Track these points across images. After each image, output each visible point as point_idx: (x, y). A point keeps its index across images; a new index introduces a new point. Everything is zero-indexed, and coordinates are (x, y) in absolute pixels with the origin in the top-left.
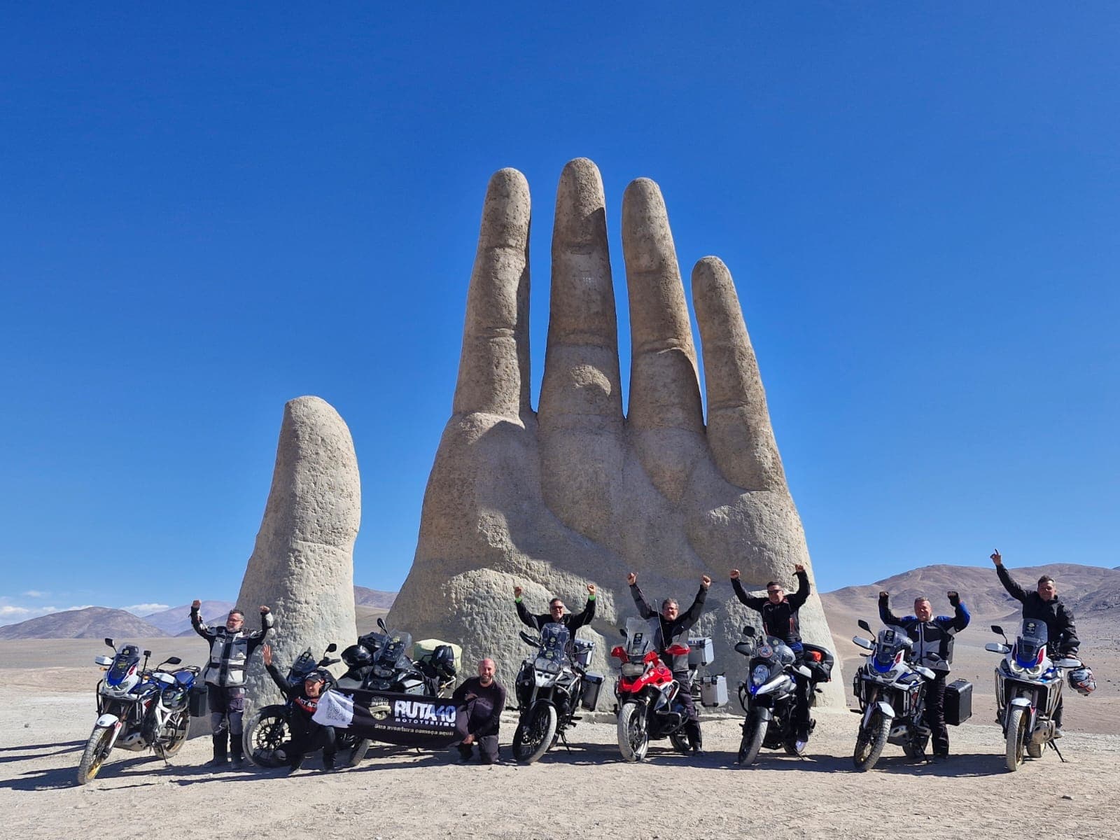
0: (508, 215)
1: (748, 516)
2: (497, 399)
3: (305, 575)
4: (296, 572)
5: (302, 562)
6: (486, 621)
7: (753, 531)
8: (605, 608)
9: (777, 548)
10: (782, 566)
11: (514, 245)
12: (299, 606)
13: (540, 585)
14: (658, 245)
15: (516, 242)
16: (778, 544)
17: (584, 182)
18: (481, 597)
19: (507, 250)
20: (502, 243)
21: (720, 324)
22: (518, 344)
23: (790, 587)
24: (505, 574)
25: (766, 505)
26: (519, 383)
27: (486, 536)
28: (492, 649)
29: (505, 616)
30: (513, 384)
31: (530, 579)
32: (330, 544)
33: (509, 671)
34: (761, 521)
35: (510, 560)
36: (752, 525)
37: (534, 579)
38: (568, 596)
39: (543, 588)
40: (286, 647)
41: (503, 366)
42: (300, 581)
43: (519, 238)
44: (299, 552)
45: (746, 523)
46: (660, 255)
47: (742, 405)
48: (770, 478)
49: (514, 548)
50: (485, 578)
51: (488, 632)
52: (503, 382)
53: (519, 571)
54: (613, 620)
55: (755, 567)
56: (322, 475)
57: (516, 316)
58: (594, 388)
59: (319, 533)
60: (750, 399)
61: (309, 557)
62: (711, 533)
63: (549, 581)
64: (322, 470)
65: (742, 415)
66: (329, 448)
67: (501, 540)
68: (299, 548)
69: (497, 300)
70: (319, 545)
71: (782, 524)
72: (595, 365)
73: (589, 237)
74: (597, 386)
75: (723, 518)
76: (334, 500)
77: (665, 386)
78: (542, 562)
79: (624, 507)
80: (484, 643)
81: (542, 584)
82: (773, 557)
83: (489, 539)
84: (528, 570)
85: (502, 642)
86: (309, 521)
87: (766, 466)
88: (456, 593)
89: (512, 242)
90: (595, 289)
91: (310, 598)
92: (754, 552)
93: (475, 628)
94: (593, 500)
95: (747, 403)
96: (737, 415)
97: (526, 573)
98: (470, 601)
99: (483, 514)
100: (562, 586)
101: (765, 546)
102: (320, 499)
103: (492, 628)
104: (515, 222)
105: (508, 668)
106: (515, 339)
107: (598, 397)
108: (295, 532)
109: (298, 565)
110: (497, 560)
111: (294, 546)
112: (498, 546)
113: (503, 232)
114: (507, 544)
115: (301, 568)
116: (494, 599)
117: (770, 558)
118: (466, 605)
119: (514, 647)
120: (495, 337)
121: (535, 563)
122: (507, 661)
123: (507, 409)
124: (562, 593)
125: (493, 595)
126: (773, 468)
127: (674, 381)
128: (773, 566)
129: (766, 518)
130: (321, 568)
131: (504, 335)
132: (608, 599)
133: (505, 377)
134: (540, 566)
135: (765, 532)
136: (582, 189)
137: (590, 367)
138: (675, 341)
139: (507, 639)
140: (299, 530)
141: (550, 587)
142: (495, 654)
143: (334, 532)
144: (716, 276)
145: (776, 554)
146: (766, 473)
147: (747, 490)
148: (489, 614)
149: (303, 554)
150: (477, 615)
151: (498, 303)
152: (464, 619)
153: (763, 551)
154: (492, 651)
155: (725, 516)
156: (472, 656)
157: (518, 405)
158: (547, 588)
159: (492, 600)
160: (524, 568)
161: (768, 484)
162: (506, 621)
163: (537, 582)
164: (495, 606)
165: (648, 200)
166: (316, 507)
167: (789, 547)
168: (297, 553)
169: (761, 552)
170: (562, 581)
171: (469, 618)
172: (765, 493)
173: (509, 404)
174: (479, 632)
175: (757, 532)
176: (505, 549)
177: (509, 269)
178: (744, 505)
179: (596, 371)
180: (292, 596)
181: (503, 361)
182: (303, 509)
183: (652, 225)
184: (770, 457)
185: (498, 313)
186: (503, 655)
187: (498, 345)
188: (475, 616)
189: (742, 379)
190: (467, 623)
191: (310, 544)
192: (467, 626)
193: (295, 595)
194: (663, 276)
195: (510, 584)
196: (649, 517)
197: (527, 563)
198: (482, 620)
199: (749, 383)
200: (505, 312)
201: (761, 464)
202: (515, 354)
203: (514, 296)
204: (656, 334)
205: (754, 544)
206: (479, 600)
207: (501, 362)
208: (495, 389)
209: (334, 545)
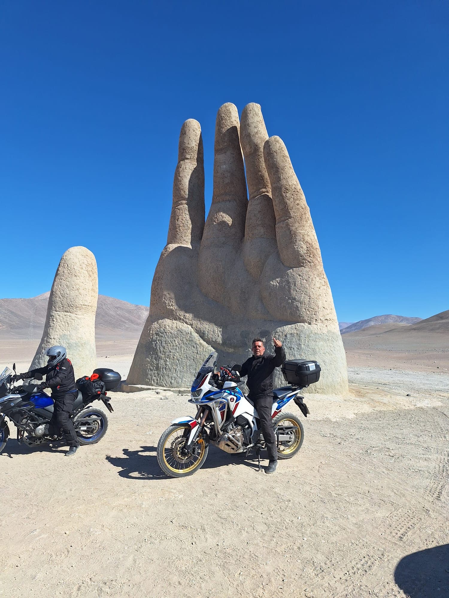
0: (185, 143)
1: (288, 282)
2: (178, 236)
3: (55, 326)
4: (51, 325)
5: (54, 321)
6: (162, 344)
7: (290, 291)
8: (218, 336)
9: (302, 300)
10: (304, 310)
11: (189, 157)
12: (51, 340)
13: (188, 326)
14: (253, 138)
15: (190, 156)
16: (302, 297)
17: (223, 115)
18: (161, 332)
19: (186, 161)
20: (183, 157)
21: (274, 174)
22: (188, 207)
23: (309, 322)
24: (174, 321)
25: (300, 275)
26: (191, 227)
27: (166, 303)
28: (162, 357)
29: (170, 341)
30: (186, 228)
31: (184, 323)
32: (68, 312)
33: (168, 368)
34: (295, 285)
35: (176, 314)
36: (290, 287)
37: (186, 323)
38: (201, 331)
39: (190, 327)
40: (44, 358)
41: (180, 220)
42: (52, 329)
43: (192, 153)
44: (53, 316)
45: (287, 287)
46: (254, 143)
47: (288, 219)
48: (305, 259)
49: (178, 308)
50: (165, 323)
51: (162, 349)
52: (181, 227)
53: (180, 319)
54: (221, 342)
55: (289, 311)
56: (64, 281)
57: (188, 193)
58: (223, 223)
59: (62, 307)
60: (292, 215)
61: (57, 318)
62: (270, 294)
63: (193, 323)
64: (64, 279)
65: (288, 225)
66: (69, 269)
67: (172, 305)
68: (54, 315)
69: (179, 187)
70: (62, 313)
71: (307, 285)
72: (224, 212)
73: (225, 144)
74: (224, 222)
75: (276, 285)
76: (68, 292)
77: (255, 216)
78: (191, 314)
79: (231, 283)
80: (159, 354)
81: (190, 325)
82: (299, 305)
83: (167, 304)
84: (184, 319)
85: (167, 354)
86: (57, 303)
87: (302, 253)
88: (152, 331)
89: (188, 156)
90: (227, 171)
91: (56, 337)
92: (289, 303)
93: (157, 347)
94: (216, 281)
95: (290, 217)
96: (284, 225)
97: (183, 320)
98: (157, 334)
99: (165, 293)
100: (199, 326)
101: (295, 299)
102: (62, 292)
103: (164, 347)
104: (189, 146)
105: (168, 367)
106: (187, 205)
107: (224, 228)
108: (52, 308)
109: (53, 322)
110: (171, 315)
111: (52, 314)
112: (171, 308)
113: (183, 152)
114: (174, 307)
115: (54, 324)
116: (166, 333)
117: (297, 306)
118: (155, 336)
119: (171, 356)
120: (178, 206)
121: (187, 315)
122: (168, 363)
123: (183, 240)
124: (198, 329)
125: (166, 331)
126: (307, 253)
127: (259, 212)
128: (298, 310)
129: (298, 283)
130: (63, 323)
131: (182, 204)
132: (220, 331)
133: (181, 225)
134: (189, 316)
135: (296, 291)
136: (222, 119)
137: (222, 213)
138: (264, 190)
139: (169, 352)
140: (54, 306)
141: (193, 326)
142: (163, 359)
143: (69, 307)
144: (271, 147)
145: (300, 303)
146: (302, 257)
147: (292, 268)
148: (163, 341)
149: (55, 317)
150: (158, 341)
151: (179, 188)
152: (153, 343)
153: (294, 302)
154: (162, 358)
155: (277, 284)
156: (154, 361)
157: (190, 237)
158: (192, 327)
159: (165, 334)
160: (182, 318)
161: (303, 263)
162: (170, 344)
163: (188, 324)
164: (166, 336)
165: (248, 114)
166: (60, 296)
167: (309, 298)
168: (53, 317)
169: (292, 302)
170: (199, 323)
171: (155, 342)
172: (301, 269)
173: (185, 238)
174: (158, 349)
175: (292, 291)
176: (173, 309)
177: (186, 170)
178: (288, 277)
179: (224, 215)
180: (49, 336)
181: (180, 217)
182: (55, 297)
183: (250, 128)
184: (305, 247)
185: (179, 193)
186: (166, 360)
187: (179, 209)
188: (157, 342)
189: (286, 204)
190: (154, 345)
191: (58, 312)
192: (154, 346)
193: (50, 335)
194: (257, 155)
195: (175, 325)
196: (242, 288)
197: (184, 315)
198: (160, 343)
199: (291, 205)
200: (182, 192)
201: (298, 251)
202: (187, 212)
203: (187, 184)
204: (255, 188)
205: (289, 298)
206: (160, 333)
207: (179, 218)
208: (177, 231)
209: (70, 312)
